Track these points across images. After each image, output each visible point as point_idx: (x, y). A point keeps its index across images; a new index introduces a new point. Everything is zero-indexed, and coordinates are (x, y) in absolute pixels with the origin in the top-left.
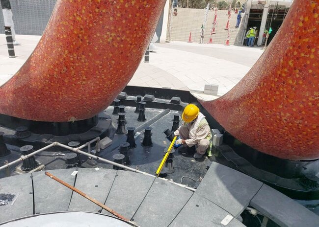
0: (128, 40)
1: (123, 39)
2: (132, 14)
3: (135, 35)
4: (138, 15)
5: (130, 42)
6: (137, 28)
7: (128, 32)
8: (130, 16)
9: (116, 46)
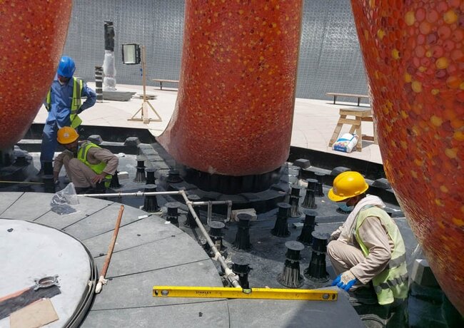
0: (236, 52)
1: (227, 50)
2: (232, 12)
3: (244, 44)
4: (241, 12)
5: (239, 55)
6: (244, 33)
7: (232, 39)
8: (230, 14)
9: (221, 61)
